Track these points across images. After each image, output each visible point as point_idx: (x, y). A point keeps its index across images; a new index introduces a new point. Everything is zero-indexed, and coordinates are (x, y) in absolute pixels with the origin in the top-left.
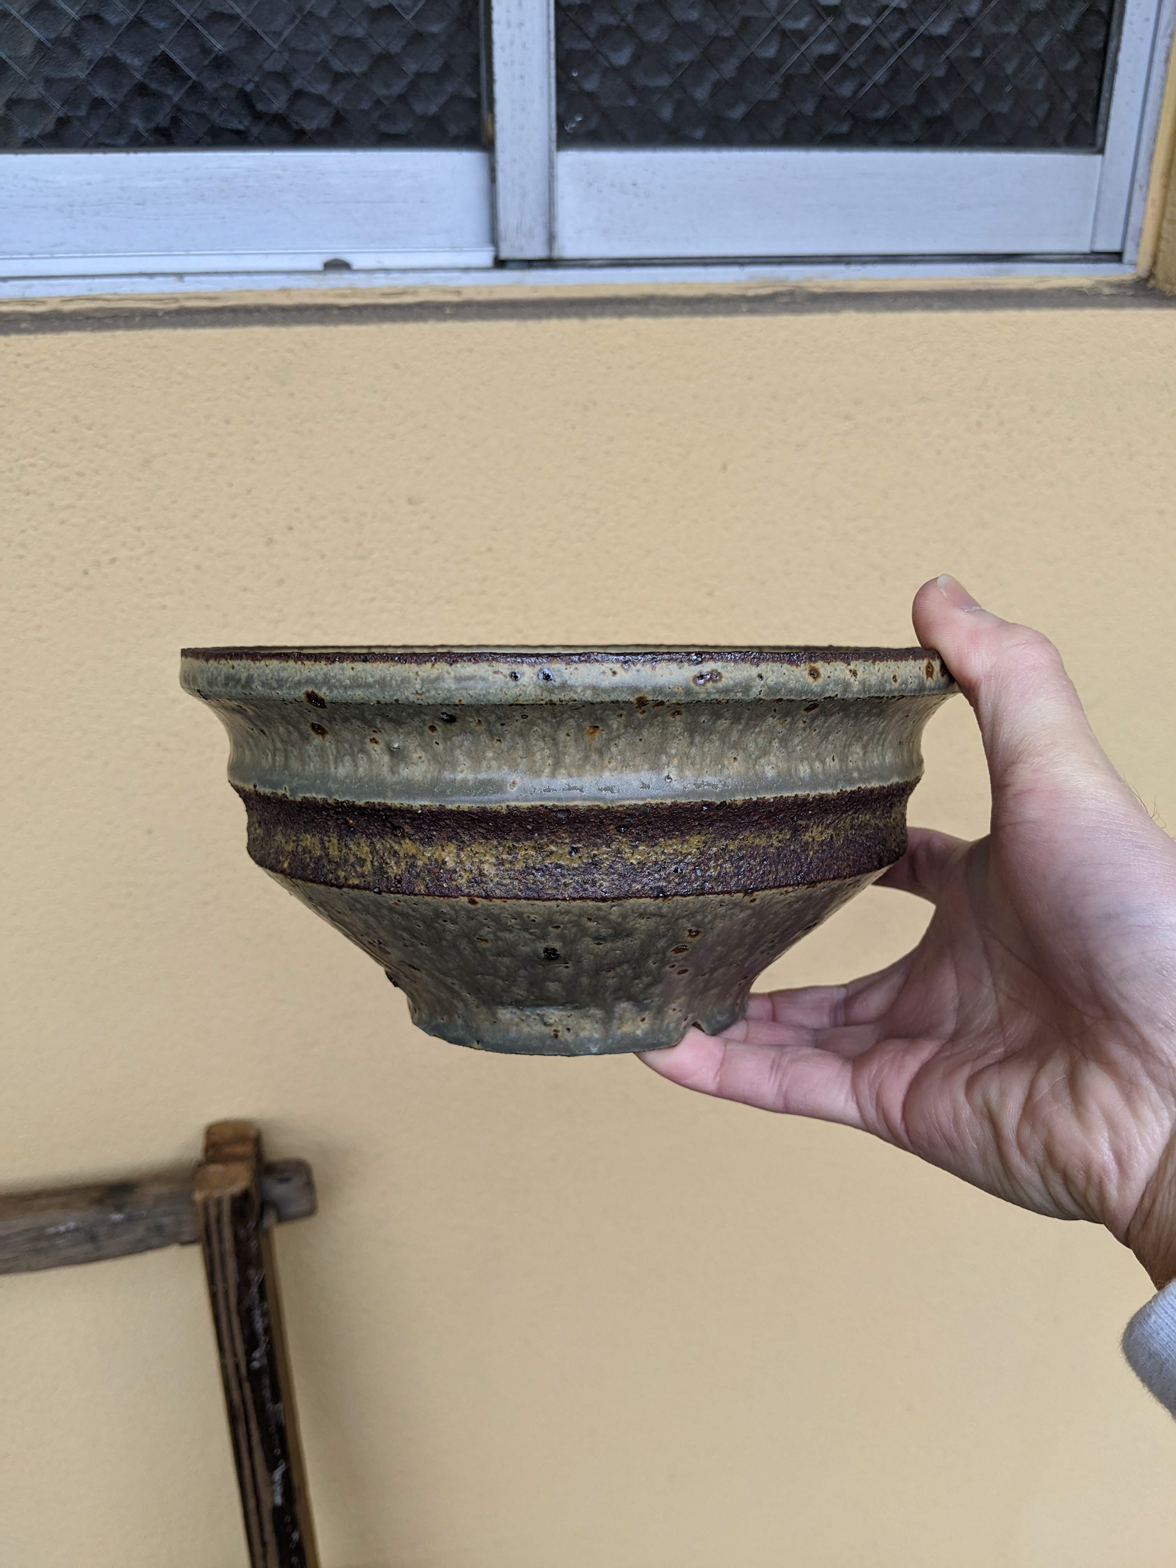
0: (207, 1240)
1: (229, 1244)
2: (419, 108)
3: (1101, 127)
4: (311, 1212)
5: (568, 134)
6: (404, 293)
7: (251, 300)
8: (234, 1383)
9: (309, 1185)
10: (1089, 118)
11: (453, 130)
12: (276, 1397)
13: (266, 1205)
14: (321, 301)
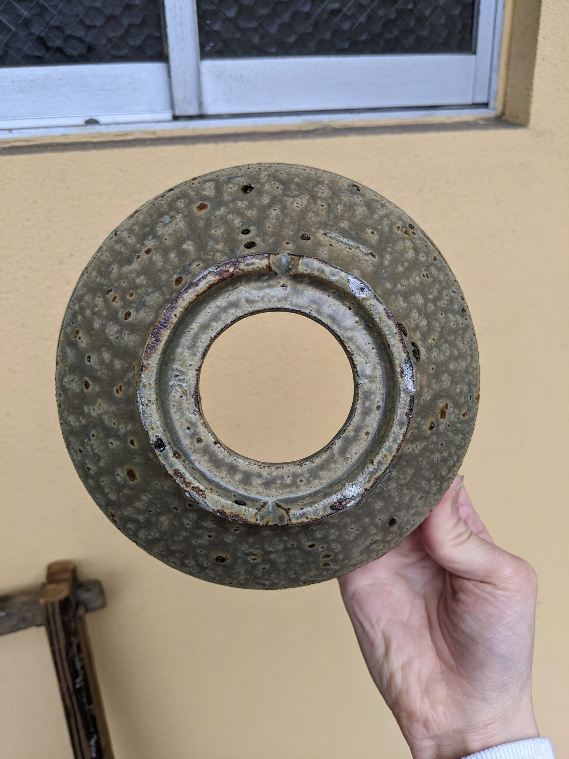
0: (48, 624)
1: (59, 625)
2: (131, 42)
3: (474, 42)
4: (103, 605)
5: (207, 52)
6: (126, 134)
7: (47, 141)
8: (67, 696)
9: (102, 592)
10: (468, 37)
11: (149, 52)
12: (90, 702)
13: (78, 604)
14: (84, 140)
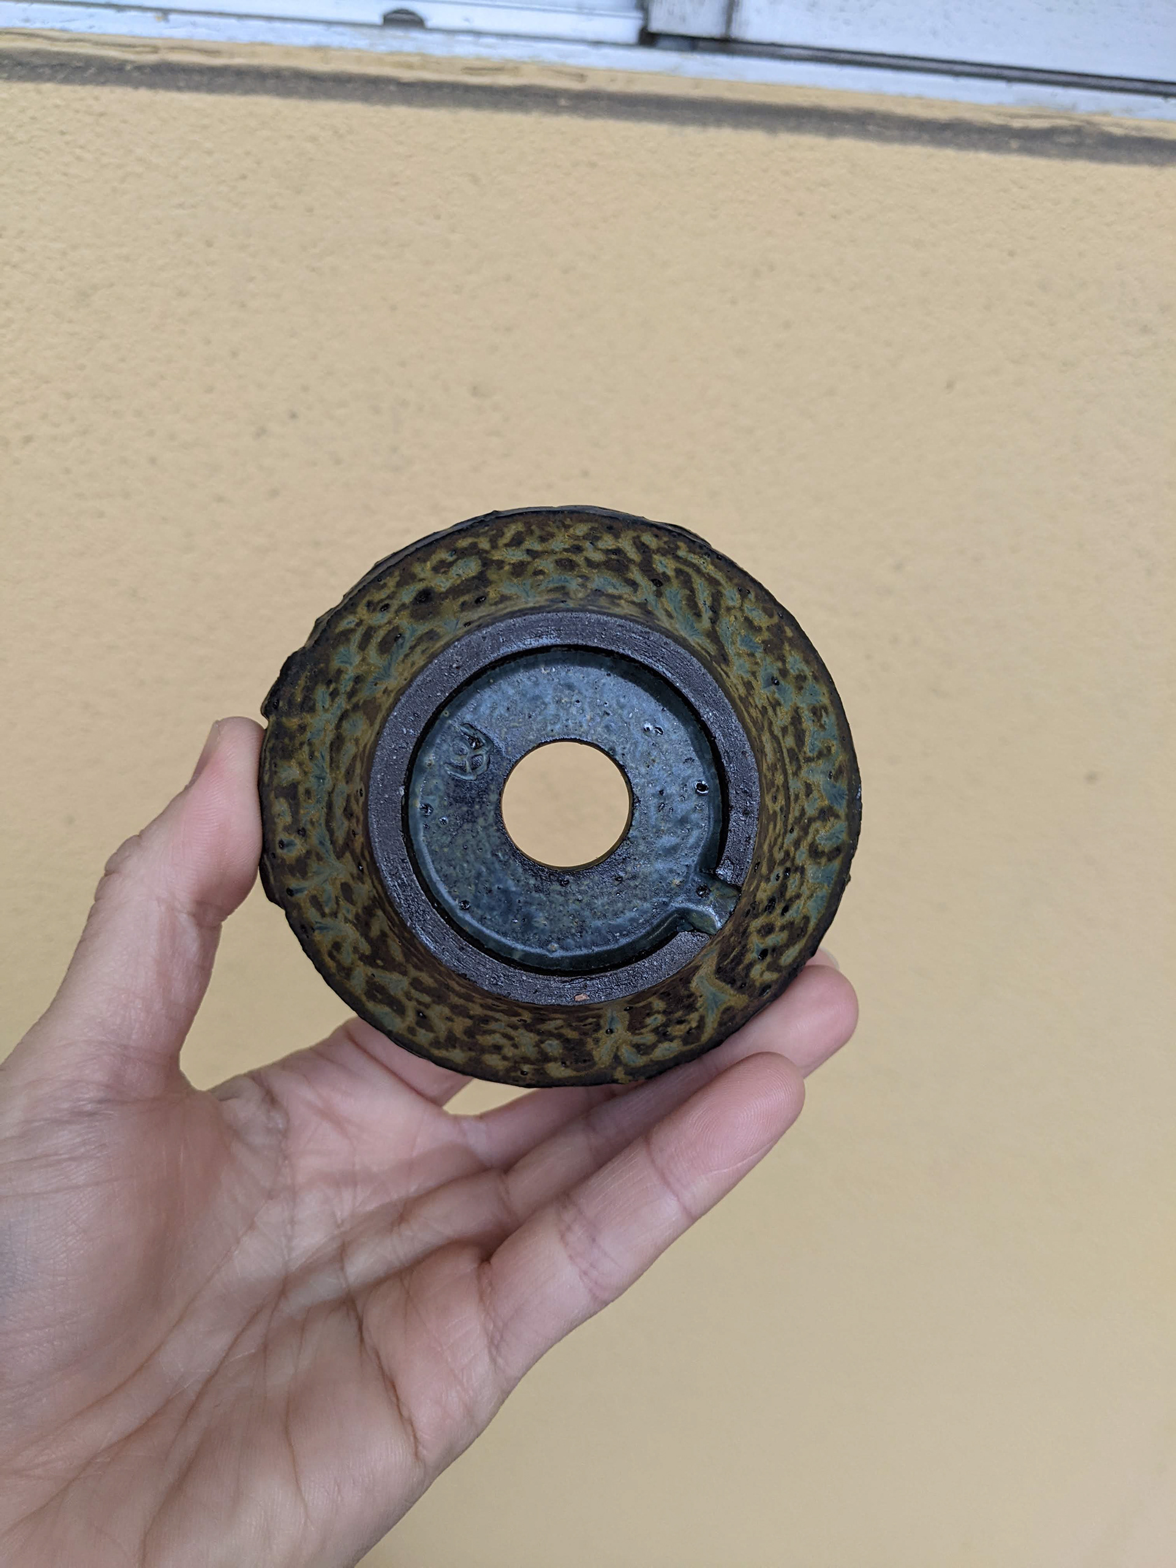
6: (499, 70)
14: (373, 70)
